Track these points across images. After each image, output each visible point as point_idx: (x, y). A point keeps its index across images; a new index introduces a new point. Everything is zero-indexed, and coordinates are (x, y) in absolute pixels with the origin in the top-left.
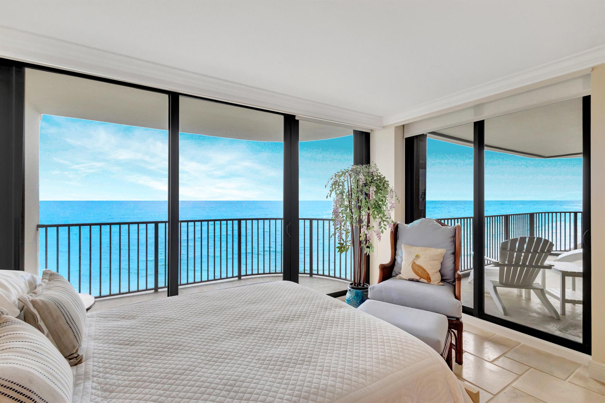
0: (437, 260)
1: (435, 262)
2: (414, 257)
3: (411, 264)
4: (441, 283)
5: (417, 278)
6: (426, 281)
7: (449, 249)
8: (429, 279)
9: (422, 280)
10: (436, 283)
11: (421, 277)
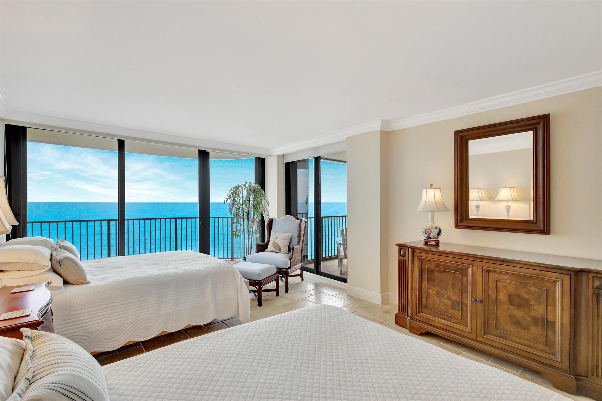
0: (287, 239)
1: (285, 240)
2: (275, 238)
3: (272, 243)
4: (287, 252)
5: (275, 250)
6: (278, 252)
7: (297, 233)
8: (280, 250)
9: (277, 251)
10: (284, 252)
11: (276, 250)
